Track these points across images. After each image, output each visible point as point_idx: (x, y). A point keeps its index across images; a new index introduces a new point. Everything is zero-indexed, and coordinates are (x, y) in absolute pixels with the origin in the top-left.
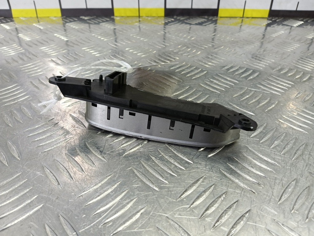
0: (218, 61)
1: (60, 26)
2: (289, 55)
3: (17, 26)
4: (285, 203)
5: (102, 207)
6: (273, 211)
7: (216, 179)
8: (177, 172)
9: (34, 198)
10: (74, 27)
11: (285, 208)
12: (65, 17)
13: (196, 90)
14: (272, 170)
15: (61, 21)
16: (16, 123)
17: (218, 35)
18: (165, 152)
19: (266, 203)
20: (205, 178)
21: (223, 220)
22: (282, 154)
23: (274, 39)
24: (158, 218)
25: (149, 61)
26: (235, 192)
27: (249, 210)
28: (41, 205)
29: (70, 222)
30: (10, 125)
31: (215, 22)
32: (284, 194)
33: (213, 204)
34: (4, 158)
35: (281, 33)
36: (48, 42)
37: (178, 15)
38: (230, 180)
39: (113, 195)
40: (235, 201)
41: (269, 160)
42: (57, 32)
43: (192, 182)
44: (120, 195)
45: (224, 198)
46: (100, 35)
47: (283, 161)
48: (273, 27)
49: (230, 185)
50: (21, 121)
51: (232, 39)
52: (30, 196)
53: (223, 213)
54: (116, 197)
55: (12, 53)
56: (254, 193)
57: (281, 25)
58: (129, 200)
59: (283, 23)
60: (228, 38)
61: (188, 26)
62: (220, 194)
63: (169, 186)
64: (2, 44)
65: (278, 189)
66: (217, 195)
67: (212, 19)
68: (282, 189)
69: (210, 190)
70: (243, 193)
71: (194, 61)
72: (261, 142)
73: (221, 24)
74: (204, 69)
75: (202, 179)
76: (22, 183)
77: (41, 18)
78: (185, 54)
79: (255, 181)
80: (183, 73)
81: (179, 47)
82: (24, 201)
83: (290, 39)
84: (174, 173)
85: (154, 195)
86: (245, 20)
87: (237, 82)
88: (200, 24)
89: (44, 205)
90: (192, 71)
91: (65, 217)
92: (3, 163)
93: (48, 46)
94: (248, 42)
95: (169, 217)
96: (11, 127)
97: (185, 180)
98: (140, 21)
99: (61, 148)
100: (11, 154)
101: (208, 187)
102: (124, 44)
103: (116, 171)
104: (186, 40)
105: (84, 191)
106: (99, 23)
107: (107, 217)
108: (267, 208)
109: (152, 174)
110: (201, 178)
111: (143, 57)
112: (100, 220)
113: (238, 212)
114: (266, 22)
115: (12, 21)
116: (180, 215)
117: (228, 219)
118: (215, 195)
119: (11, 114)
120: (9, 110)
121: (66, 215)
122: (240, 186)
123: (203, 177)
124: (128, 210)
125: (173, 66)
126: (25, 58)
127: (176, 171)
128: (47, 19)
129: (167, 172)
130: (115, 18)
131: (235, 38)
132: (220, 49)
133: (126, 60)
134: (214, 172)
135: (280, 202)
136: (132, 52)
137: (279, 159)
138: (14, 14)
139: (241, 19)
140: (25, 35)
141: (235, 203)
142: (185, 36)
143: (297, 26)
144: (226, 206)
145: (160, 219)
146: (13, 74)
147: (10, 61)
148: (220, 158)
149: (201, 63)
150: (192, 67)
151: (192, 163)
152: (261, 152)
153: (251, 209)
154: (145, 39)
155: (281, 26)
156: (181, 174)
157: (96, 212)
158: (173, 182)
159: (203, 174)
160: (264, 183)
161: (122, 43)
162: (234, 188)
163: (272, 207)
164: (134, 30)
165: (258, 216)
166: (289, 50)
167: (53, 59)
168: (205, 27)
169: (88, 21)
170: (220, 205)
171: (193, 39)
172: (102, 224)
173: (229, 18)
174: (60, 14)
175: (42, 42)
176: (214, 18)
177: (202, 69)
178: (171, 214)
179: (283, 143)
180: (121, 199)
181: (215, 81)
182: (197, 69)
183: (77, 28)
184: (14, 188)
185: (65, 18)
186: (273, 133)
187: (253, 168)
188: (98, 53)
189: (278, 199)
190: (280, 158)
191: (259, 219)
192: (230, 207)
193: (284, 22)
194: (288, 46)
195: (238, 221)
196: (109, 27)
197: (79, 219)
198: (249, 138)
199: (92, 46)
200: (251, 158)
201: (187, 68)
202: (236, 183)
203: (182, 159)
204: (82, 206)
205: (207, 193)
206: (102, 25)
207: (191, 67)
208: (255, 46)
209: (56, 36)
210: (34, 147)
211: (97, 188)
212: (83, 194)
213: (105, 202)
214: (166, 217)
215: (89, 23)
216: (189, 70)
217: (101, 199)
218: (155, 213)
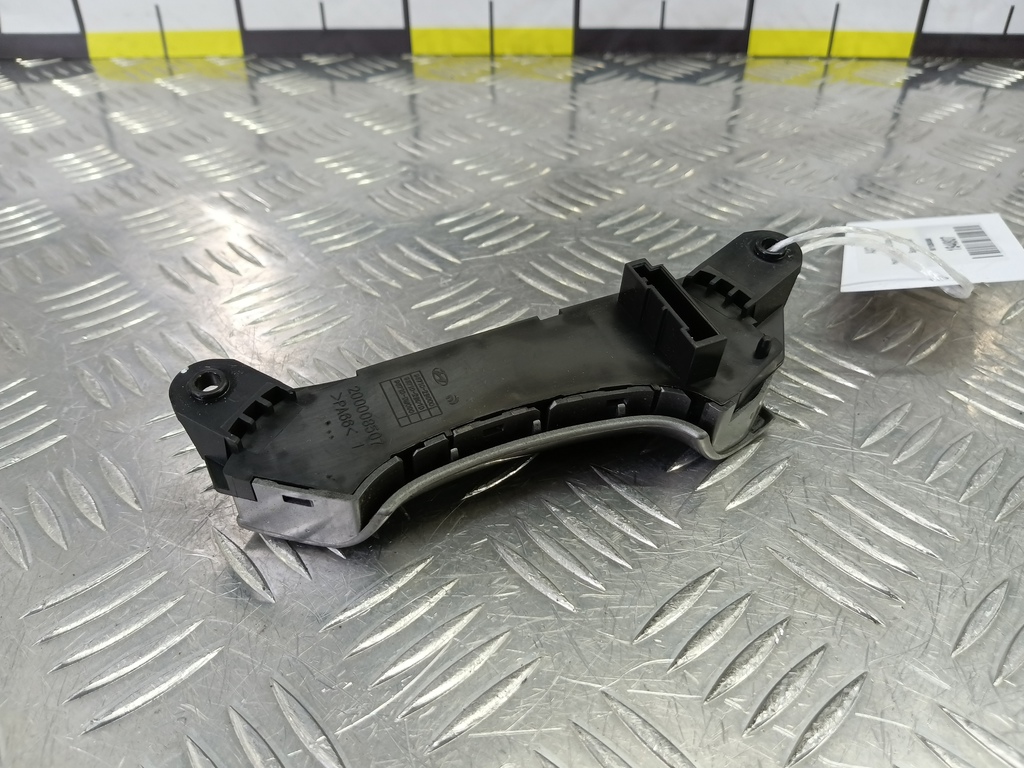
0: (751, 202)
1: (240, 87)
2: (982, 182)
3: (104, 87)
4: (974, 657)
5: (401, 658)
6: (935, 679)
7: (755, 580)
8: (629, 555)
9: (192, 628)
10: (285, 90)
11: (975, 670)
12: (253, 57)
14: (931, 552)
15: (241, 70)
16: (121, 396)
17: (750, 117)
18: (591, 491)
19: (915, 655)
20: (720, 576)
21: (781, 706)
22: (964, 502)
23: (930, 131)
24: (576, 697)
25: (528, 201)
26: (815, 619)
27: (862, 677)
28: (215, 653)
29: (307, 705)
30: (103, 402)
31: (739, 72)
32: (970, 628)
33: (746, 656)
34: (89, 503)
35: (953, 110)
36: (204, 139)
37: (616, 51)
38: (800, 580)
39: (434, 623)
40: (815, 647)
41: (923, 521)
42: (232, 106)
43: (679, 587)
44: (457, 622)
45: (782, 638)
46: (370, 115)
47: (967, 524)
48: (928, 89)
49: (799, 597)
50: (137, 391)
51: (796, 131)
52: (179, 623)
53: (779, 683)
54: (443, 629)
55: (95, 174)
56: (875, 622)
57: (953, 83)
58: (485, 640)
59: (962, 77)
60: (781, 126)
61: (648, 87)
62: (770, 624)
63: (608, 599)
64: (62, 144)
65: (950, 610)
66: (759, 627)
67: (727, 64)
68: (965, 612)
69: (736, 613)
70: (840, 622)
71: (673, 202)
72: (895, 463)
73: (757, 81)
74: (706, 228)
75: (709, 578)
76: (150, 583)
77: (178, 60)
78: (645, 179)
79: (879, 586)
80: (638, 239)
81: (625, 154)
82: (162, 640)
83: (984, 129)
84: (621, 558)
85: (562, 624)
86: (835, 65)
87: (815, 269)
88: (691, 79)
89: (222, 651)
90: (668, 233)
91: (289, 687)
92: (89, 522)
93: (208, 153)
94: (848, 139)
95: (611, 693)
96: (107, 409)
97: (657, 581)
98: (493, 70)
100: (113, 492)
101: (729, 602)
102: (448, 144)
103: (440, 550)
104: (645, 134)
105: (345, 610)
106: (364, 77)
107: (419, 691)
108: (917, 670)
109: (552, 560)
110: (708, 574)
111: (510, 187)
112: (398, 699)
113: (825, 682)
114: (903, 73)
115: (88, 70)
116: (644, 687)
117: (794, 704)
118: (752, 627)
119: (106, 370)
120: (96, 356)
121: (292, 682)
122: (832, 601)
123: (713, 571)
124: (482, 668)
125: (605, 218)
126: (137, 191)
127: (626, 550)
128: (199, 66)
129: (598, 554)
130: (415, 60)
131: (806, 126)
132: (757, 163)
133: (455, 196)
134: (747, 555)
135: (959, 651)
136: (474, 172)
137: (953, 517)
138: (95, 49)
139: (823, 63)
140: (131, 115)
141: (817, 652)
142: (642, 118)
143: (1007, 87)
144: (787, 664)
145: (582, 699)
146: (101, 241)
147: (91, 200)
148: (766, 514)
149: (695, 208)
150: (667, 220)
151: (678, 526)
152: (894, 493)
153: (866, 673)
154: (514, 130)
155: (953, 88)
156: (643, 562)
157: (383, 673)
158: (618, 587)
159: (712, 561)
160: (907, 593)
161: (441, 142)
162: (813, 608)
163: (933, 668)
164: (476, 100)
165: (889, 695)
166: (980, 167)
167: (227, 194)
168: (704, 89)
169: (329, 71)
170: (769, 659)
171: (668, 127)
172: (404, 713)
173: (782, 61)
174: (237, 48)
175: (186, 137)
176: (734, 59)
177: (700, 228)
178: (617, 684)
179: (964, 466)
180: (461, 635)
182: (683, 225)
183: (294, 92)
184: (126, 597)
185: (256, 62)
186: (935, 435)
187: (871, 545)
188: (365, 174)
189: (950, 641)
190: (957, 515)
191: (893, 705)
192: (801, 666)
193: (962, 73)
194: (977, 154)
195: (827, 710)
196: (396, 90)
198: (856, 450)
199: (347, 153)
200: (866, 513)
201: (653, 224)
202: (820, 592)
203: (645, 513)
204: (341, 656)
205: (728, 622)
206: (373, 83)
207: (664, 219)
208: (870, 153)
209: (229, 120)
210: (183, 472)
211: (385, 601)
212: (341, 617)
213: (411, 644)
214: (603, 692)
215: (331, 78)
216: (658, 231)
217: (398, 634)
218: (566, 682)
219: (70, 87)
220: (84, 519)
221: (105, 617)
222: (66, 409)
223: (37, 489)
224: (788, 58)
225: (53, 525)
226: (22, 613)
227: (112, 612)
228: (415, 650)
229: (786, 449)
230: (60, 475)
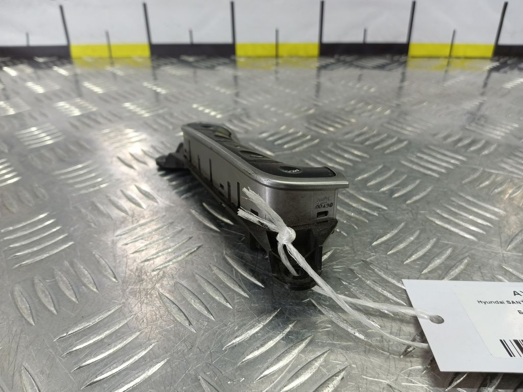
0: (423, 126)
3: (78, 71)
5: (272, 364)
9: (152, 347)
10: (174, 73)
12: (156, 56)
13: (396, 171)
15: (149, 63)
16: (102, 222)
18: (364, 273)
23: (509, 92)
24: (373, 387)
28: (166, 360)
30: (93, 225)
31: (404, 64)
34: (88, 278)
35: (519, 82)
36: (134, 95)
37: (341, 54)
42: (146, 80)
44: (299, 345)
48: (504, 72)
51: (439, 92)
52: (144, 344)
57: (516, 69)
59: (520, 66)
60: (431, 89)
67: (398, 60)
71: (382, 125)
73: (413, 68)
74: (402, 138)
76: (126, 322)
77: (118, 59)
78: (366, 114)
80: (367, 143)
81: (353, 102)
82: (135, 354)
84: (386, 310)
85: (359, 346)
86: (453, 61)
87: (463, 159)
88: (381, 67)
89: (169, 359)
90: (382, 141)
91: (209, 381)
92: (89, 288)
94: (467, 96)
95: (393, 385)
96: (95, 228)
98: (277, 64)
99: (185, 263)
100: (101, 272)
102: (260, 98)
103: (284, 305)
104: (362, 93)
105: (236, 337)
106: (213, 67)
107: (283, 383)
114: (489, 64)
115: (71, 63)
116: (411, 382)
119: (92, 208)
120: (87, 201)
121: (211, 377)
124: (317, 371)
125: (348, 133)
126: (101, 120)
128: (127, 61)
130: (237, 59)
131: (444, 90)
132: (422, 107)
133: (267, 123)
136: (275, 111)
138: (75, 52)
139: (447, 60)
142: (358, 86)
145: (378, 388)
146: (85, 144)
147: (77, 124)
149: (394, 128)
154: (293, 91)
155: (516, 72)
157: (261, 374)
158: (387, 326)
161: (257, 96)
164: (270, 77)
167: (149, 122)
168: (388, 72)
169: (195, 64)
171: (372, 90)
173: (426, 59)
174: (147, 52)
175: (125, 94)
176: (401, 58)
177: (398, 138)
178: (396, 380)
180: (303, 352)
181: (426, 157)
182: (389, 137)
183: (179, 74)
184: (113, 330)
185: (157, 59)
188: (218, 112)
193: (520, 63)
197: (234, 385)
198: (504, 252)
199: (208, 103)
201: (373, 136)
203: (396, 286)
204: (237, 363)
206: (218, 70)
207: (379, 134)
209: (146, 87)
210: (140, 261)
211: (257, 333)
212: (234, 341)
213: (275, 357)
214: (388, 385)
215: (195, 67)
216: (377, 139)
217: (267, 351)
218: (366, 379)
219: (62, 71)
220: (86, 287)
221: (102, 340)
222: (72, 229)
223: (59, 270)
224: (430, 57)
225: (69, 290)
226: (55, 337)
227: (105, 338)
228: (278, 359)
229: (467, 252)
230: (72, 264)
